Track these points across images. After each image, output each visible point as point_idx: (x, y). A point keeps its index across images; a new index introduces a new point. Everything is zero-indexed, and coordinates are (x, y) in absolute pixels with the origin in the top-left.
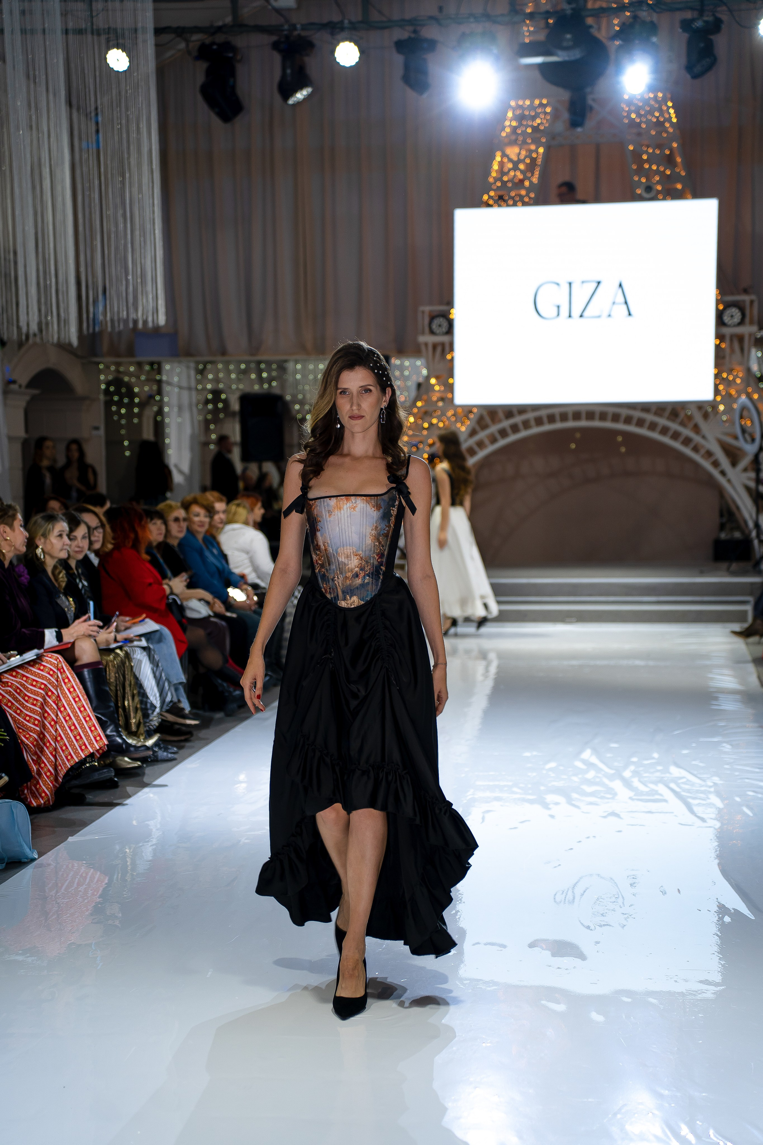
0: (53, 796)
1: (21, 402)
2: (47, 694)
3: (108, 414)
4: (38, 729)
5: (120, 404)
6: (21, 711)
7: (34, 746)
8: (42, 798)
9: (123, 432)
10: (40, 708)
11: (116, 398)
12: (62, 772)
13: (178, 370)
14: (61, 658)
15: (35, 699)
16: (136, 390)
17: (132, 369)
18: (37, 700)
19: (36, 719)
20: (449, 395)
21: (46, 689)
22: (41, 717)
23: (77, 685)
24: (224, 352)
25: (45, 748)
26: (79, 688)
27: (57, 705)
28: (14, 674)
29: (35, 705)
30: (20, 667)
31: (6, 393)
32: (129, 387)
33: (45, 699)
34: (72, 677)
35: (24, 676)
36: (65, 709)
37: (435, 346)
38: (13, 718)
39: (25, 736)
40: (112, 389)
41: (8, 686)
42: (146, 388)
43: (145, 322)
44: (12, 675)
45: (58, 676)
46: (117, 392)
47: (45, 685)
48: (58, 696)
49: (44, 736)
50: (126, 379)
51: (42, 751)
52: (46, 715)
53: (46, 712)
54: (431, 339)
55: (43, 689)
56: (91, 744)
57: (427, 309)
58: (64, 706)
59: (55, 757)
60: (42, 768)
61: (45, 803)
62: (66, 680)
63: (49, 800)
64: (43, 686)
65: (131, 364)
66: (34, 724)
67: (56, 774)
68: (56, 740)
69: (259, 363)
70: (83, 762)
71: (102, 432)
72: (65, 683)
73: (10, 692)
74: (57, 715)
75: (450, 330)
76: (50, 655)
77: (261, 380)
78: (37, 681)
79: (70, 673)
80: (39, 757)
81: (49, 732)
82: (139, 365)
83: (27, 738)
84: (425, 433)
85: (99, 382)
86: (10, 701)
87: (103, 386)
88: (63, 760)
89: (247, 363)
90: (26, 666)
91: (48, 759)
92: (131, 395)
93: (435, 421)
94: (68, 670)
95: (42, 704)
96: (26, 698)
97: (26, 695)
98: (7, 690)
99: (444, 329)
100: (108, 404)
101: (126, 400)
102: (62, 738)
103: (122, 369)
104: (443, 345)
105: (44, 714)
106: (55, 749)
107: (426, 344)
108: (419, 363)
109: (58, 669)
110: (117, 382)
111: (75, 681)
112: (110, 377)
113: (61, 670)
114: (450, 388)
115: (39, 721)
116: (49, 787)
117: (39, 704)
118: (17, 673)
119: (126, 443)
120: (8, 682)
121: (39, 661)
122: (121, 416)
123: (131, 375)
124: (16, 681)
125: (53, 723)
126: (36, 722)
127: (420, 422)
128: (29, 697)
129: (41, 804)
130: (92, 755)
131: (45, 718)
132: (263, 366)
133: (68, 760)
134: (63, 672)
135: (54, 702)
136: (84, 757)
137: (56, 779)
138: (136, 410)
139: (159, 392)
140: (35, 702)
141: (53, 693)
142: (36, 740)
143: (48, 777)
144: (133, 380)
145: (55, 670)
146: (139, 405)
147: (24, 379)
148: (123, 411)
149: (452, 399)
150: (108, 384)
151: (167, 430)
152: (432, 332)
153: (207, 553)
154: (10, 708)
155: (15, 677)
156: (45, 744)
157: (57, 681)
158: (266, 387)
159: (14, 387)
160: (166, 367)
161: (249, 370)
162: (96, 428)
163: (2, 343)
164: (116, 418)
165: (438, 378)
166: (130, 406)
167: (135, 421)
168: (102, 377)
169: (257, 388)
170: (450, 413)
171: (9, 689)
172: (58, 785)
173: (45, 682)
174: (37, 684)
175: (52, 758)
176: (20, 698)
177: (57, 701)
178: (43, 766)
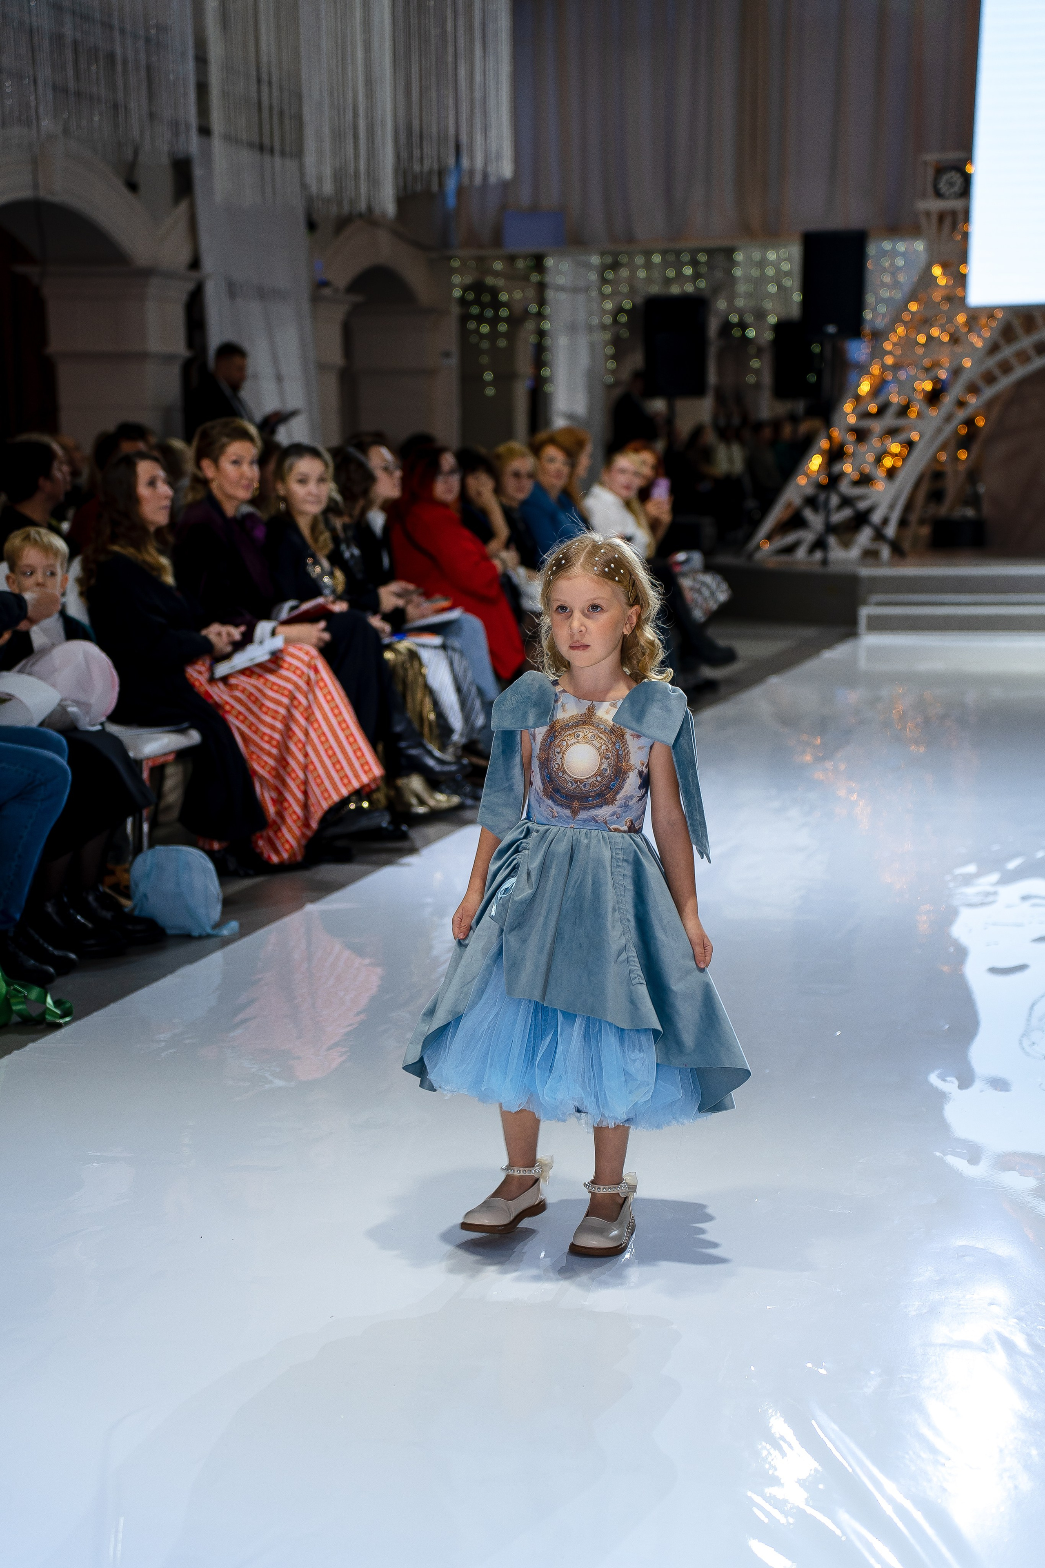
0: (303, 850)
1: (339, 313)
2: (292, 703)
3: (464, 334)
4: (277, 752)
5: (480, 319)
8: (286, 851)
9: (485, 360)
10: (282, 722)
11: (475, 310)
12: (316, 816)
13: (566, 266)
14: (314, 652)
15: (275, 710)
16: (504, 297)
17: (498, 266)
18: (279, 713)
19: (275, 739)
20: (959, 292)
22: (283, 736)
23: (335, 691)
24: (631, 239)
25: (290, 781)
26: (339, 696)
27: (308, 720)
28: (247, 675)
29: (275, 718)
31: (315, 299)
32: (494, 292)
33: (289, 711)
34: (331, 679)
36: (319, 724)
37: (941, 217)
39: (257, 761)
40: (471, 296)
42: (518, 295)
43: (485, 175)
44: (244, 678)
45: (309, 681)
46: (477, 301)
47: (291, 692)
48: (310, 707)
49: (288, 763)
50: (490, 281)
51: (285, 784)
52: (291, 734)
53: (291, 729)
54: (935, 205)
55: (287, 696)
56: (357, 776)
57: (932, 157)
58: (317, 721)
59: (305, 794)
60: (285, 809)
61: (289, 859)
62: (322, 685)
63: (295, 854)
64: (286, 693)
65: (498, 259)
66: (273, 746)
67: (307, 818)
68: (305, 770)
69: (678, 253)
71: (454, 361)
72: (319, 689)
73: (241, 699)
74: (307, 734)
75: (965, 189)
77: (681, 279)
78: (279, 686)
79: (328, 674)
80: (280, 793)
81: (295, 758)
82: (511, 259)
84: (920, 351)
85: (452, 286)
86: (240, 712)
87: (457, 293)
88: (315, 799)
89: (664, 253)
91: (294, 795)
92: (497, 305)
93: (935, 332)
94: (323, 668)
95: (285, 717)
96: (263, 709)
97: (263, 705)
99: (957, 189)
100: (465, 318)
101: (489, 313)
102: (315, 768)
103: (485, 266)
104: (953, 213)
105: (288, 732)
106: (306, 783)
107: (928, 214)
108: (920, 246)
109: (311, 668)
110: (478, 287)
111: (332, 683)
112: (469, 279)
113: (313, 668)
114: (962, 280)
115: (279, 742)
116: (296, 836)
117: (280, 717)
119: (488, 376)
122: (482, 336)
123: (496, 274)
125: (301, 745)
126: (276, 744)
127: (913, 334)
128: (269, 709)
129: (284, 860)
131: (290, 738)
132: (686, 257)
133: (324, 799)
134: (318, 674)
135: (304, 716)
136: (346, 794)
137: (307, 826)
138: (503, 327)
139: (542, 302)
140: (275, 714)
141: (302, 704)
142: (275, 768)
143: (294, 821)
144: (500, 282)
145: (305, 668)
146: (507, 320)
147: (341, 279)
148: (485, 329)
149: (963, 300)
150: (466, 289)
151: (548, 357)
152: (938, 194)
156: (289, 774)
158: (689, 288)
159: (327, 292)
160: (550, 262)
161: (665, 264)
162: (447, 355)
163: (312, 226)
164: (474, 339)
165: (945, 266)
166: (494, 322)
167: (502, 343)
168: (456, 279)
169: (675, 290)
170: (960, 319)
171: (238, 694)
172: (309, 833)
173: (290, 687)
174: (280, 690)
175: (300, 796)
176: (255, 708)
177: (309, 714)
178: (285, 805)
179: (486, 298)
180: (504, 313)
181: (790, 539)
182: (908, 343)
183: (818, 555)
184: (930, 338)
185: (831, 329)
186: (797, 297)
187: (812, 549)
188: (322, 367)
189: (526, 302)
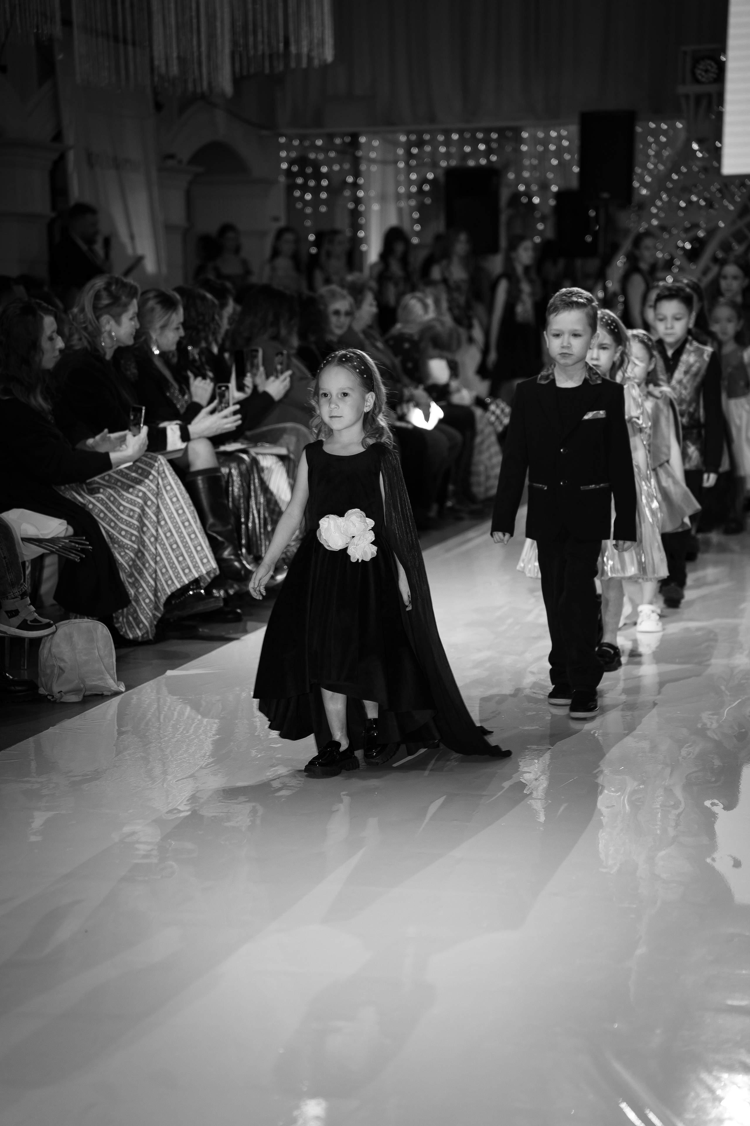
0: (154, 628)
1: (182, 182)
2: (146, 503)
3: (291, 201)
4: (136, 546)
5: (304, 188)
6: (116, 524)
7: (130, 566)
8: (140, 629)
9: (308, 223)
10: (138, 521)
11: (300, 181)
12: (163, 599)
13: (376, 143)
14: (163, 460)
15: (131, 510)
16: (324, 169)
17: (319, 143)
18: (134, 511)
19: (132, 535)
20: (715, 164)
21: (145, 498)
22: (139, 532)
23: (181, 493)
24: (432, 120)
25: (145, 571)
26: (183, 498)
27: (157, 517)
29: (132, 517)
31: (163, 169)
32: (316, 165)
33: (143, 510)
34: (176, 484)
35: (118, 480)
36: (166, 523)
37: (698, 99)
38: (107, 532)
39: (120, 553)
40: (295, 169)
41: (99, 493)
42: (336, 168)
43: (310, 59)
44: (104, 479)
45: (158, 484)
46: (301, 173)
47: (144, 493)
48: (158, 507)
49: (143, 554)
50: (312, 156)
51: (141, 573)
52: (145, 529)
53: (145, 525)
54: (692, 89)
55: (141, 498)
56: (197, 568)
57: (690, 48)
58: (164, 520)
59: (155, 580)
60: (140, 593)
61: (143, 635)
62: (168, 488)
63: (147, 632)
64: (140, 495)
65: (319, 136)
66: (131, 540)
67: (157, 600)
68: (155, 560)
69: (474, 133)
70: (186, 588)
72: (167, 491)
73: (102, 500)
74: (157, 531)
75: (720, 75)
76: (151, 456)
77: (475, 153)
79: (174, 479)
80: (137, 581)
81: (149, 550)
82: (330, 137)
83: (122, 557)
84: (681, 214)
85: (280, 160)
86: (102, 511)
88: (162, 585)
89: (461, 132)
91: (147, 582)
92: (318, 176)
93: (694, 198)
94: (171, 474)
95: (140, 516)
96: (122, 509)
97: (121, 505)
98: (98, 497)
99: (712, 75)
100: (291, 187)
101: (312, 183)
102: (162, 560)
103: (307, 143)
104: (709, 96)
105: (142, 528)
106: (155, 572)
107: (687, 97)
108: (680, 125)
110: (302, 161)
111: (179, 488)
112: (293, 155)
113: (162, 474)
114: (717, 154)
115: (136, 536)
116: (148, 616)
117: (136, 516)
119: (312, 237)
120: (98, 489)
122: (306, 203)
124: (109, 487)
125: (152, 540)
126: (134, 538)
127: (675, 200)
128: (125, 507)
129: (139, 637)
130: (197, 582)
131: (144, 533)
132: (480, 135)
133: (168, 585)
134: (165, 478)
135: (154, 514)
136: (187, 582)
137: (157, 608)
138: (324, 195)
139: (357, 174)
140: (131, 514)
141: (152, 503)
142: (131, 559)
143: (147, 605)
144: (321, 157)
145: (156, 475)
146: (327, 189)
147: (185, 154)
148: (308, 197)
149: (719, 169)
150: (291, 162)
151: (362, 221)
152: (697, 81)
154: (102, 519)
155: (108, 482)
156: (144, 565)
157: (158, 488)
158: (483, 162)
159: (172, 163)
160: (363, 140)
161: (462, 141)
162: (276, 218)
163: (158, 106)
164: (299, 205)
165: (702, 142)
166: (316, 190)
167: (323, 209)
168: (283, 154)
169: (471, 163)
170: (714, 187)
172: (159, 615)
173: (143, 490)
174: (135, 492)
176: (114, 508)
177: (158, 512)
178: (141, 590)
179: (309, 170)
180: (325, 183)
182: (671, 208)
184: (690, 203)
185: (605, 195)
186: (576, 169)
188: (169, 228)
189: (343, 173)
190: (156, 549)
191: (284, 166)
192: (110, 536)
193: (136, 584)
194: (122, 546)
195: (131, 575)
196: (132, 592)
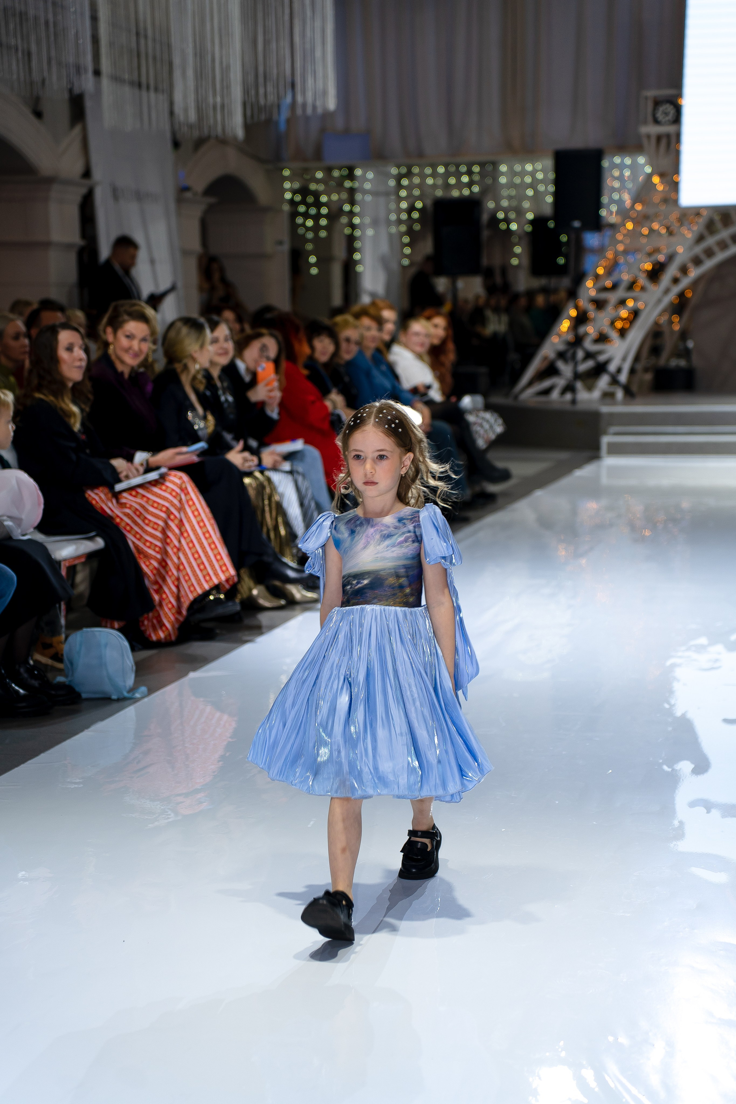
0: (176, 632)
1: (197, 211)
2: (169, 517)
3: (294, 227)
4: (160, 557)
5: (306, 215)
6: (142, 536)
7: (154, 575)
8: (163, 632)
9: (310, 246)
10: (161, 532)
11: (302, 209)
12: (186, 604)
13: (370, 175)
14: (185, 477)
15: (155, 523)
16: (324, 199)
17: (319, 175)
18: (158, 525)
19: (156, 546)
20: (673, 195)
21: (168, 512)
22: (162, 543)
23: (202, 507)
24: (421, 155)
25: (168, 579)
27: (180, 529)
28: (134, 493)
29: (156, 529)
30: (141, 486)
31: (180, 201)
32: (317, 195)
33: (166, 523)
34: (198, 499)
35: (144, 496)
36: (188, 534)
37: (659, 138)
39: (145, 563)
40: (298, 198)
41: (126, 507)
42: (335, 197)
43: (314, 107)
44: (131, 495)
45: (181, 499)
46: (303, 202)
47: (167, 508)
48: (181, 521)
49: (167, 564)
50: (313, 187)
51: (164, 580)
52: (168, 541)
53: (168, 537)
54: (654, 130)
55: (164, 512)
56: (216, 575)
57: (651, 93)
58: (187, 531)
59: (177, 587)
60: (164, 599)
61: (166, 638)
62: (191, 503)
63: (170, 635)
64: (164, 509)
65: (319, 170)
67: (180, 606)
68: (178, 569)
69: (458, 166)
70: (207, 594)
71: (285, 248)
72: (189, 506)
74: (180, 542)
75: (677, 118)
76: (174, 473)
77: (460, 185)
78: (158, 503)
79: (196, 494)
80: (161, 587)
81: (172, 560)
82: (328, 170)
83: (147, 566)
84: (644, 240)
85: (284, 191)
88: (185, 592)
89: (446, 166)
90: (148, 486)
91: (170, 589)
92: (318, 205)
93: (656, 226)
95: (163, 528)
96: (147, 521)
97: (146, 518)
99: (671, 117)
100: (294, 214)
101: (313, 211)
102: (185, 568)
103: (308, 175)
104: (668, 136)
105: (165, 539)
106: (178, 579)
107: (649, 136)
108: (641, 160)
109: (182, 490)
110: (304, 191)
112: (297, 185)
113: (184, 490)
114: (675, 186)
115: (160, 548)
116: (171, 620)
118: (137, 493)
119: (313, 259)
120: (125, 504)
121: (161, 481)
122: (308, 229)
124: (135, 502)
125: (175, 550)
126: (157, 549)
127: (638, 228)
128: (150, 521)
129: (162, 638)
130: (217, 588)
131: (168, 544)
132: (463, 168)
133: (191, 591)
134: (187, 494)
135: (177, 526)
136: (207, 588)
137: (179, 612)
138: (323, 222)
139: (352, 202)
140: (156, 526)
141: (175, 517)
142: (155, 568)
143: (170, 609)
144: (321, 188)
145: (178, 490)
147: (200, 185)
148: (310, 223)
149: (677, 201)
150: (294, 192)
151: (358, 244)
152: (656, 121)
153: (375, 372)
154: (129, 532)
155: (135, 496)
156: (167, 573)
157: (180, 503)
158: (466, 192)
159: (188, 195)
160: (358, 172)
161: (447, 174)
162: (280, 243)
163: (176, 144)
164: (301, 231)
165: (662, 175)
166: (316, 218)
167: (323, 234)
168: (287, 185)
169: (455, 193)
170: (674, 216)
171: (127, 511)
172: (181, 619)
173: (167, 504)
174: (159, 507)
175: (174, 589)
176: (139, 521)
177: (181, 524)
178: (164, 596)
179: (310, 199)
180: (324, 211)
181: (546, 384)
182: (634, 234)
183: (568, 396)
184: (651, 231)
185: (577, 224)
186: (549, 199)
187: (564, 392)
188: (185, 253)
189: (341, 203)
190: (179, 558)
191: (288, 196)
192: (137, 547)
193: (159, 591)
194: (147, 556)
195: (156, 582)
196: (156, 597)
